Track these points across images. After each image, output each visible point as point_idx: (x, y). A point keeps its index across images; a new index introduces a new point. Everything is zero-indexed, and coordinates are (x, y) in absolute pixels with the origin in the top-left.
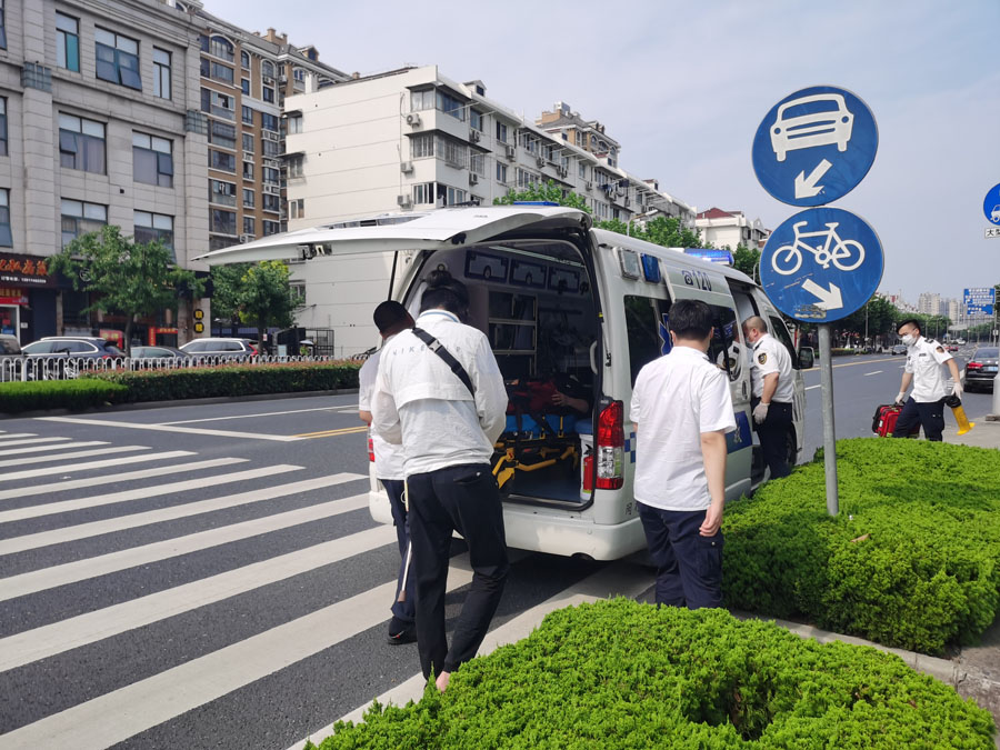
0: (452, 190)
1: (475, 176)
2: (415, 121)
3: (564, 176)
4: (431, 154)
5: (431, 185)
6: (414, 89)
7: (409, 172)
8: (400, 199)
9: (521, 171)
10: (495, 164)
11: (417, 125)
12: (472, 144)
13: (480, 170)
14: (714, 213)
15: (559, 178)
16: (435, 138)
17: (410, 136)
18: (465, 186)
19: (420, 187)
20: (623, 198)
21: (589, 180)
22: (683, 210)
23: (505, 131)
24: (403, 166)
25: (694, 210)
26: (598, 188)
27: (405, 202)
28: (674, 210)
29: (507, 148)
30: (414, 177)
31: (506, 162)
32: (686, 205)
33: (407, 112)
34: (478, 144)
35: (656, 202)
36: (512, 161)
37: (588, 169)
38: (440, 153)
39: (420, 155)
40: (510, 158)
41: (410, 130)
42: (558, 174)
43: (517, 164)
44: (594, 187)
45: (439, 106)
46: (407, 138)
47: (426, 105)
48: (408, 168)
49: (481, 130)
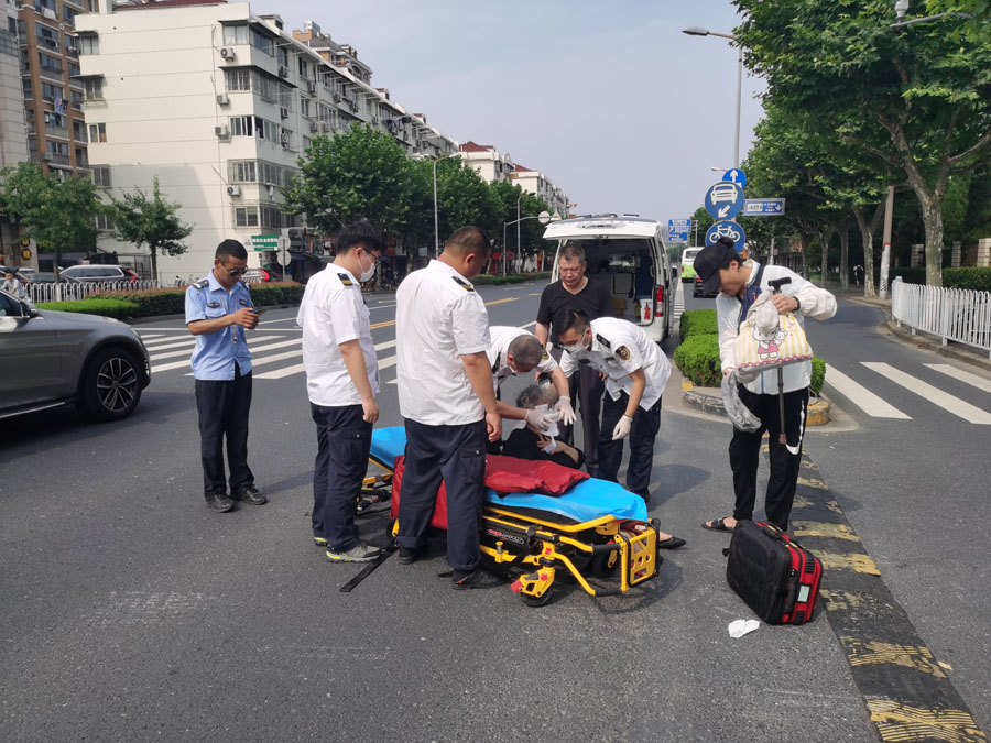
0: (267, 123)
1: (286, 111)
2: (229, 55)
3: (355, 111)
4: (247, 88)
5: (249, 118)
6: (225, 24)
7: (225, 105)
8: (218, 130)
9: (321, 106)
10: (299, 98)
11: (232, 59)
12: (280, 79)
13: (288, 104)
14: (470, 147)
15: (352, 113)
16: (251, 74)
17: (224, 69)
18: (277, 120)
19: (238, 119)
20: (402, 133)
21: (374, 115)
22: (449, 144)
23: (305, 67)
24: (219, 98)
25: (457, 144)
26: (383, 122)
27: (223, 132)
28: (442, 144)
29: (309, 83)
30: (230, 109)
31: (308, 96)
32: (451, 139)
33: (220, 46)
34: (286, 79)
35: (429, 137)
36: (313, 96)
37: (373, 104)
38: (255, 87)
39: (235, 88)
40: (312, 93)
41: (224, 64)
42: (351, 108)
43: (318, 100)
44: (379, 122)
45: (253, 43)
46: (221, 72)
47: (240, 41)
48: (224, 101)
49: (286, 65)
